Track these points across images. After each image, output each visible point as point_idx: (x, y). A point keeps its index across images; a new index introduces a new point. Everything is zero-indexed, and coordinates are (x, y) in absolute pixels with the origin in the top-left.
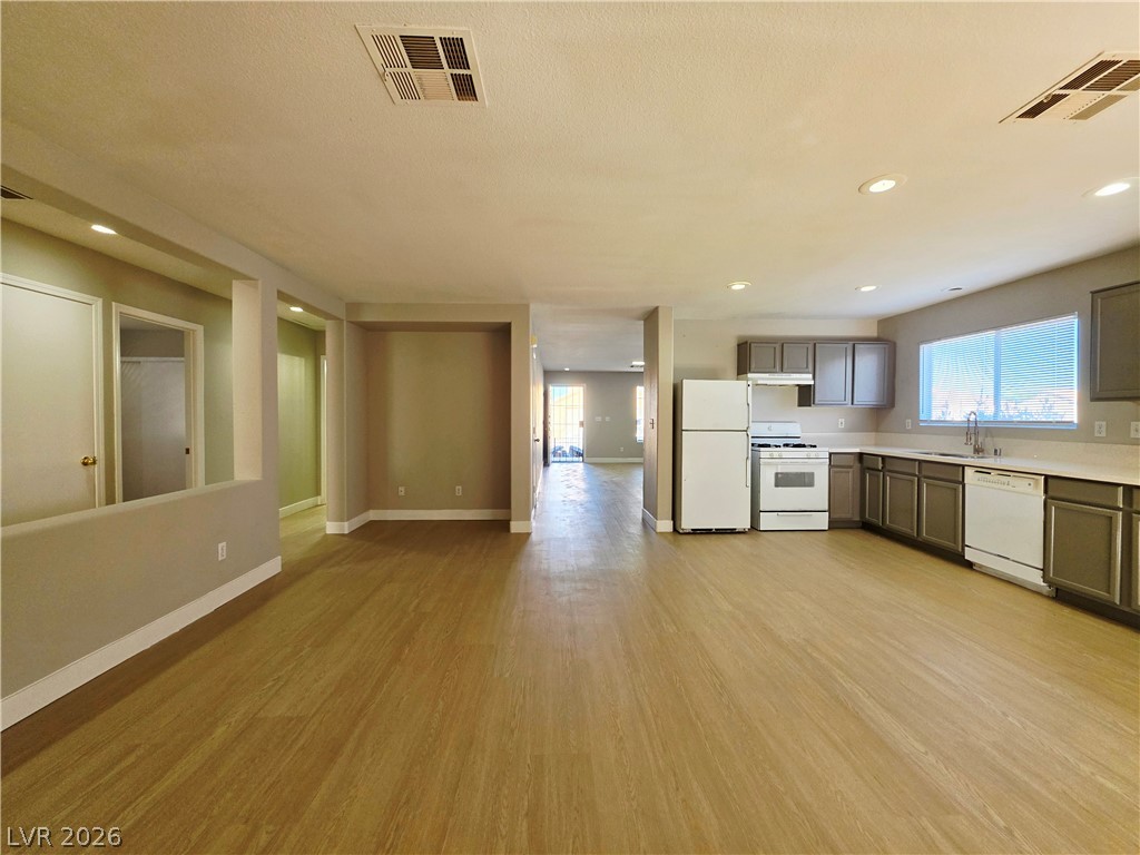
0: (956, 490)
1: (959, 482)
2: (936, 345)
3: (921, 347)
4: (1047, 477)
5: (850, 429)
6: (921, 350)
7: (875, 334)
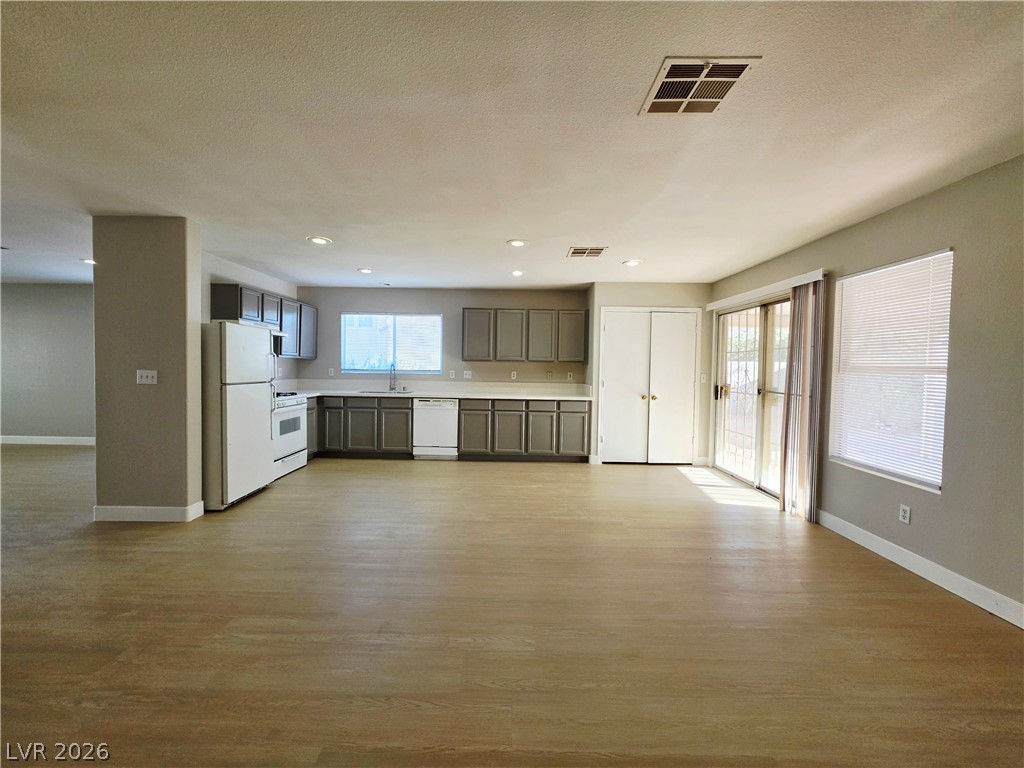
0: (407, 414)
1: (409, 408)
2: (356, 317)
3: (342, 316)
4: (460, 400)
5: (285, 377)
6: (342, 319)
7: (295, 297)
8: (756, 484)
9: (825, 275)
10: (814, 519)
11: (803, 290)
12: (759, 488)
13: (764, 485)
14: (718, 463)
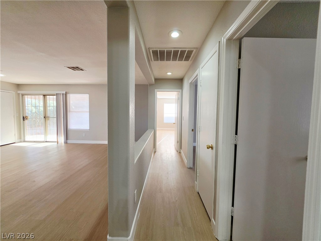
8: (45, 141)
9: (66, 93)
10: (66, 143)
11: (60, 95)
12: (46, 142)
13: (47, 140)
14: (26, 140)
